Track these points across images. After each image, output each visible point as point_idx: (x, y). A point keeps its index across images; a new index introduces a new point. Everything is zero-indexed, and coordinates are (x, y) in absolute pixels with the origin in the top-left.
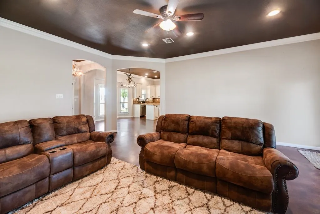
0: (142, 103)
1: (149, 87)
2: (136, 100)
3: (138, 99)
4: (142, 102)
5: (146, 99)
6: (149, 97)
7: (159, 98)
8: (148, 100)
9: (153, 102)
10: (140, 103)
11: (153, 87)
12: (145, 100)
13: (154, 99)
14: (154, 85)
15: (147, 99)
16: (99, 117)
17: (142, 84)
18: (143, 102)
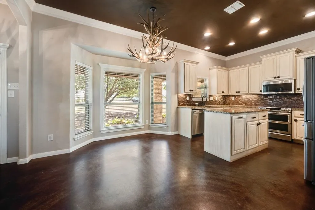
0: (199, 105)
1: (214, 71)
2: (186, 98)
3: (190, 96)
4: (197, 102)
5: (208, 97)
6: (214, 92)
7: (238, 94)
8: (212, 99)
9: (224, 103)
10: (195, 105)
11: (223, 72)
12: (204, 100)
13: (225, 97)
14: (225, 66)
15: (210, 96)
16: (102, 132)
17: (197, 63)
18: (202, 103)
